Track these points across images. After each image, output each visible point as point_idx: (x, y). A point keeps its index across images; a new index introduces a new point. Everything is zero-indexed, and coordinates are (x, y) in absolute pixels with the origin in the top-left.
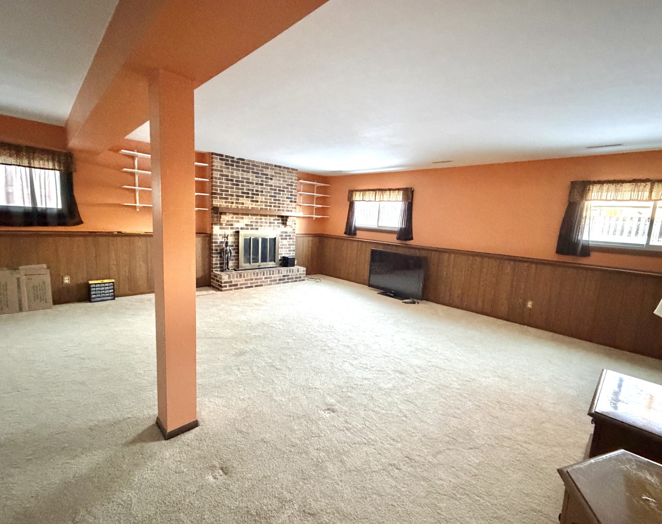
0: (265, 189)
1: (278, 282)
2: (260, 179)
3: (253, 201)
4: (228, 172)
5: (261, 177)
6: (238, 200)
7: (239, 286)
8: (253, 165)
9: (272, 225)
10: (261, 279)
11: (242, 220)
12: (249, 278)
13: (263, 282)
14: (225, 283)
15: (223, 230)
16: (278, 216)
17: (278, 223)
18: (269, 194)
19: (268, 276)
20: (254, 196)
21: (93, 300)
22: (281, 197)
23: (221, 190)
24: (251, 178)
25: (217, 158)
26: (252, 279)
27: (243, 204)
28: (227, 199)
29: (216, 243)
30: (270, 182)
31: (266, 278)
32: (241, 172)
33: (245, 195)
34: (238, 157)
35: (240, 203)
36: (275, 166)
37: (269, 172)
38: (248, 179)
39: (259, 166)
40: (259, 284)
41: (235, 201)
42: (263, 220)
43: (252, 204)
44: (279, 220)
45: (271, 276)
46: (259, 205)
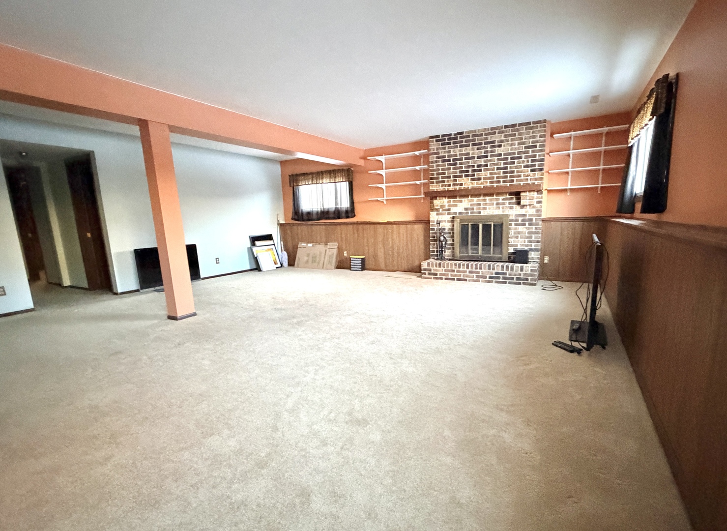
0: (490, 161)
1: (488, 279)
2: (483, 151)
3: (473, 180)
4: (445, 152)
5: (484, 148)
6: (456, 181)
7: (438, 276)
8: (474, 136)
9: (501, 206)
10: (465, 272)
11: (460, 204)
12: (449, 269)
13: (467, 276)
14: (425, 270)
15: (440, 216)
16: (511, 194)
17: (510, 203)
18: (496, 167)
19: (474, 270)
20: (476, 173)
21: (352, 269)
22: (516, 167)
23: (438, 174)
24: (471, 152)
25: (433, 141)
26: (453, 271)
27: (461, 184)
28: (444, 182)
29: (433, 229)
30: (498, 151)
31: (470, 272)
32: (459, 148)
33: (463, 174)
34: (456, 132)
35: (457, 185)
36: (506, 127)
37: (497, 138)
38: (468, 154)
39: (481, 135)
40: (462, 277)
41: (452, 183)
42: (488, 201)
43: (472, 184)
44: (512, 199)
45: (478, 270)
46: (482, 184)
